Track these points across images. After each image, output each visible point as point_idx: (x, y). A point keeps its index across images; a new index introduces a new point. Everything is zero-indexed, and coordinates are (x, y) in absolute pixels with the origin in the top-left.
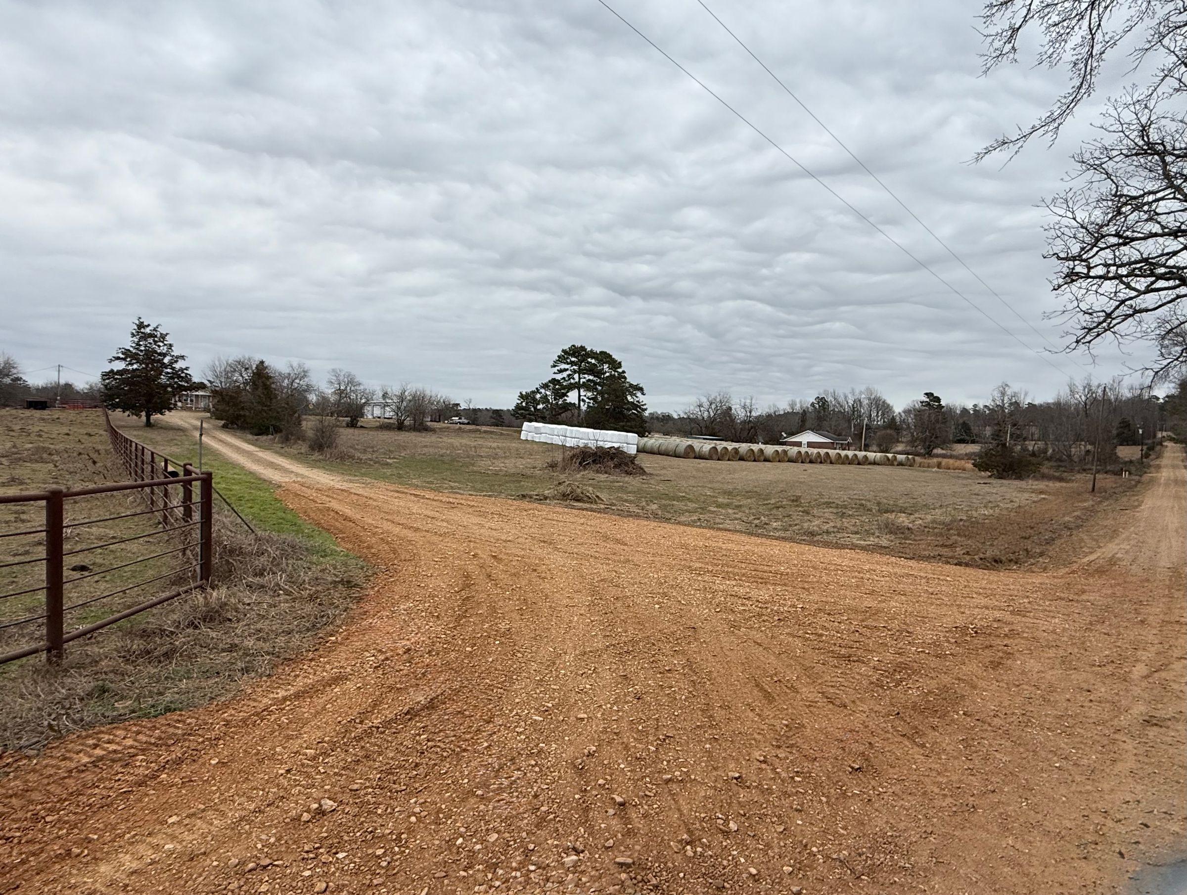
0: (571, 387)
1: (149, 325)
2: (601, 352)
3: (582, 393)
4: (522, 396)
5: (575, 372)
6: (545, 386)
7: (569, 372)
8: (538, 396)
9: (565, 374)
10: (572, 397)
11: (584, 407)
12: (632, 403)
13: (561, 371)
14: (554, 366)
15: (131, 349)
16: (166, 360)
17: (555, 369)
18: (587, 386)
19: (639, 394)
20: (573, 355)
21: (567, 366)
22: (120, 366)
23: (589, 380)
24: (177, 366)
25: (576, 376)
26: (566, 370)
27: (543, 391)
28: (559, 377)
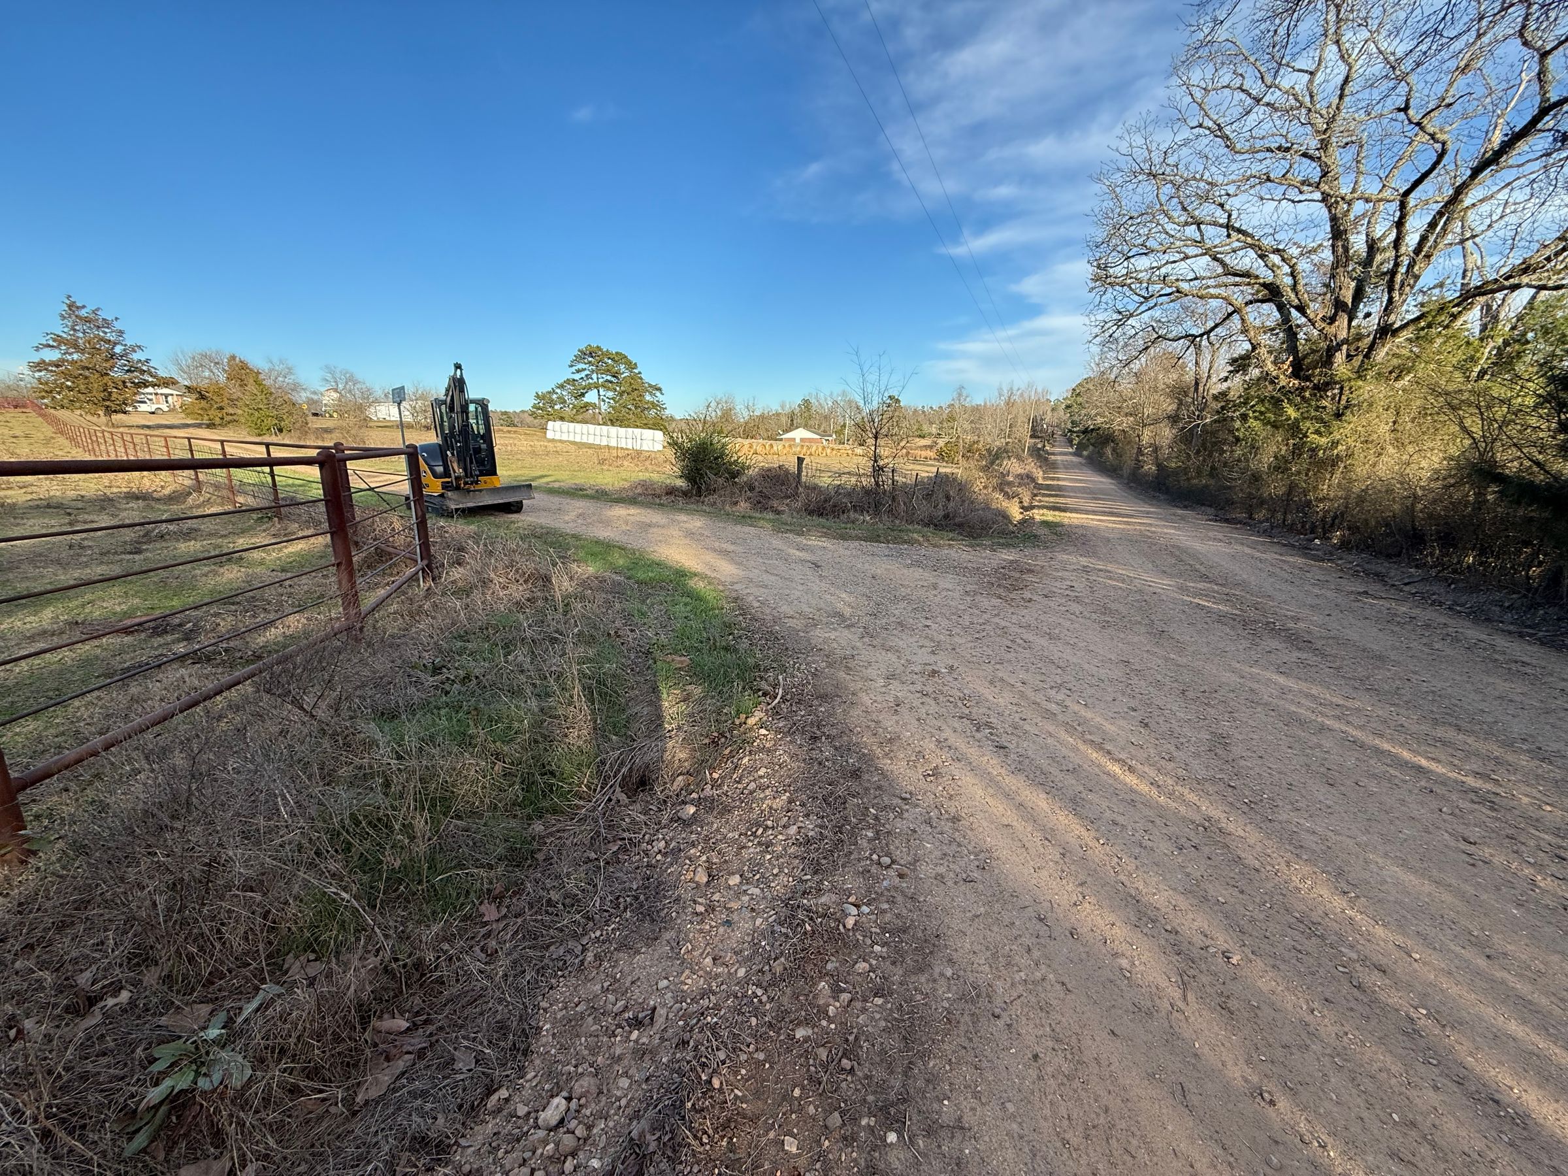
0: (589, 388)
1: (84, 307)
2: (617, 353)
3: (602, 392)
4: (538, 396)
5: (593, 371)
6: (561, 387)
7: (587, 372)
8: (554, 396)
9: (583, 374)
10: (591, 397)
11: (604, 407)
12: (653, 403)
13: (578, 371)
14: (571, 366)
15: (64, 335)
16: (118, 349)
17: (573, 369)
18: (606, 385)
19: (658, 394)
20: (591, 355)
21: (584, 366)
22: (52, 355)
23: (607, 381)
24: (135, 357)
25: (594, 376)
26: (584, 370)
27: (558, 391)
28: (577, 377)
